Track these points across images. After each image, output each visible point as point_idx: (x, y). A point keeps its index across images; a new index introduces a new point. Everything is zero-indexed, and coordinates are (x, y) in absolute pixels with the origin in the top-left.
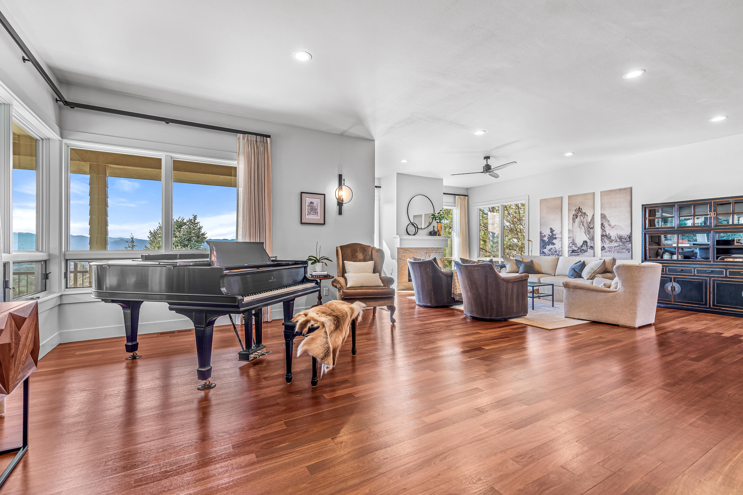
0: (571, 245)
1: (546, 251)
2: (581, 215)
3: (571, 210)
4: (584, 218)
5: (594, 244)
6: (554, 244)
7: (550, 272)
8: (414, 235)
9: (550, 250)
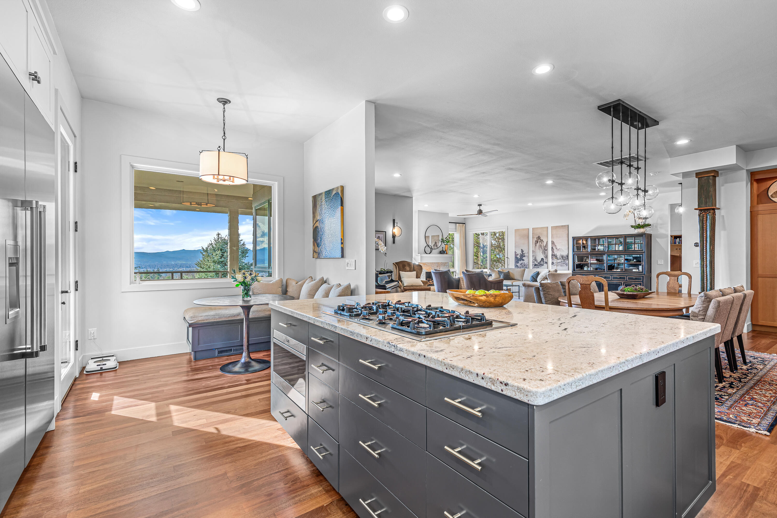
0: (534, 261)
1: (518, 264)
2: (540, 241)
3: (534, 238)
4: (542, 243)
5: (547, 260)
6: (523, 260)
7: (519, 279)
8: (430, 253)
9: (521, 264)
